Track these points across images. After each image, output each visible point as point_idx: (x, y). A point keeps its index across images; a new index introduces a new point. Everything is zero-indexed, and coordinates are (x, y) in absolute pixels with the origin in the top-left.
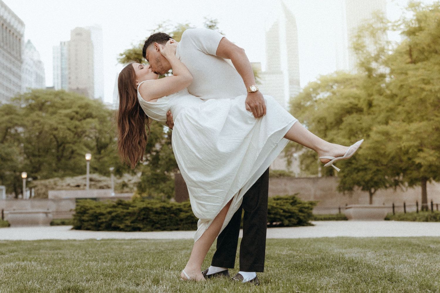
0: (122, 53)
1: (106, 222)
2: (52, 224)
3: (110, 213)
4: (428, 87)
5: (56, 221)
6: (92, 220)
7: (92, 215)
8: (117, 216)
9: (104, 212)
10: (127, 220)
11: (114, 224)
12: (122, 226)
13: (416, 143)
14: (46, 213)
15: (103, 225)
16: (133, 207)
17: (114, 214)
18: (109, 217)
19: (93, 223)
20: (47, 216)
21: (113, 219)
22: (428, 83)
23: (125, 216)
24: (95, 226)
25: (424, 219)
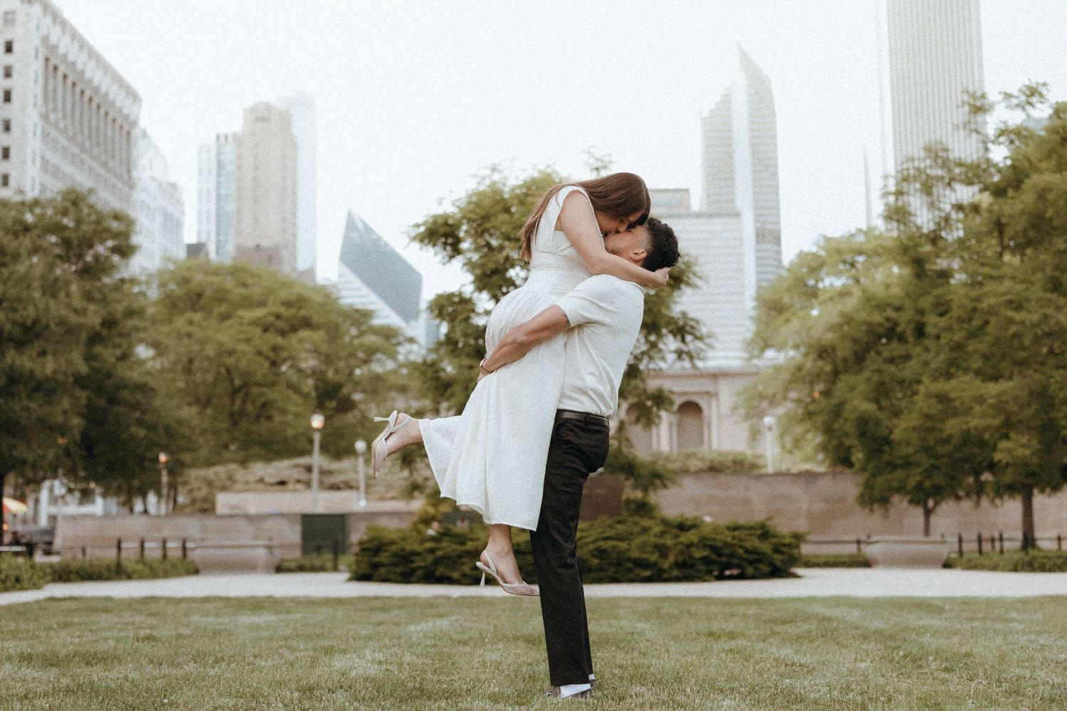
0: (420, 221)
1: (425, 567)
2: (280, 569)
3: (431, 551)
4: (1018, 316)
5: (286, 565)
6: (395, 565)
7: (395, 555)
8: (444, 557)
9: (419, 548)
10: (463, 564)
11: (440, 571)
12: (455, 575)
13: (996, 422)
14: (270, 548)
15: (419, 573)
16: (472, 540)
17: (439, 553)
18: (430, 558)
19: (399, 569)
20: (271, 553)
21: (438, 562)
22: (1019, 307)
23: (459, 557)
24: (402, 574)
25: (1011, 567)
